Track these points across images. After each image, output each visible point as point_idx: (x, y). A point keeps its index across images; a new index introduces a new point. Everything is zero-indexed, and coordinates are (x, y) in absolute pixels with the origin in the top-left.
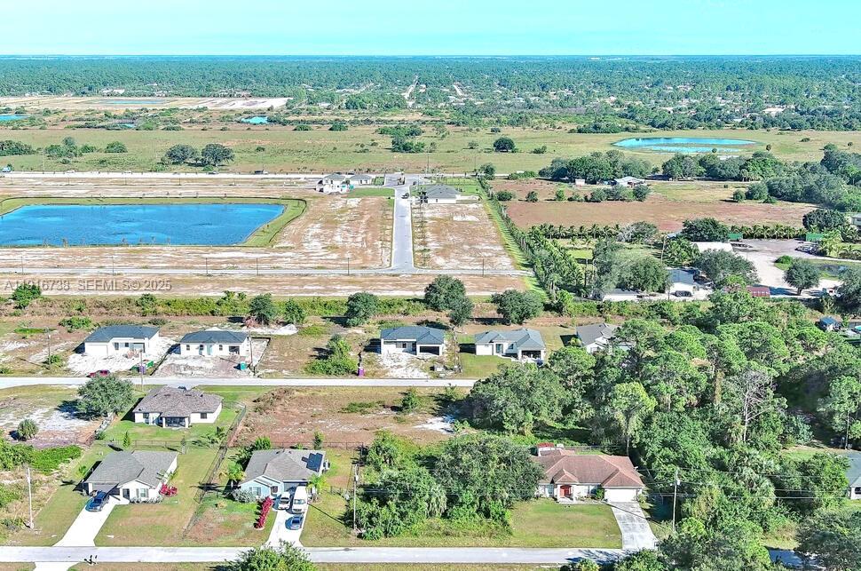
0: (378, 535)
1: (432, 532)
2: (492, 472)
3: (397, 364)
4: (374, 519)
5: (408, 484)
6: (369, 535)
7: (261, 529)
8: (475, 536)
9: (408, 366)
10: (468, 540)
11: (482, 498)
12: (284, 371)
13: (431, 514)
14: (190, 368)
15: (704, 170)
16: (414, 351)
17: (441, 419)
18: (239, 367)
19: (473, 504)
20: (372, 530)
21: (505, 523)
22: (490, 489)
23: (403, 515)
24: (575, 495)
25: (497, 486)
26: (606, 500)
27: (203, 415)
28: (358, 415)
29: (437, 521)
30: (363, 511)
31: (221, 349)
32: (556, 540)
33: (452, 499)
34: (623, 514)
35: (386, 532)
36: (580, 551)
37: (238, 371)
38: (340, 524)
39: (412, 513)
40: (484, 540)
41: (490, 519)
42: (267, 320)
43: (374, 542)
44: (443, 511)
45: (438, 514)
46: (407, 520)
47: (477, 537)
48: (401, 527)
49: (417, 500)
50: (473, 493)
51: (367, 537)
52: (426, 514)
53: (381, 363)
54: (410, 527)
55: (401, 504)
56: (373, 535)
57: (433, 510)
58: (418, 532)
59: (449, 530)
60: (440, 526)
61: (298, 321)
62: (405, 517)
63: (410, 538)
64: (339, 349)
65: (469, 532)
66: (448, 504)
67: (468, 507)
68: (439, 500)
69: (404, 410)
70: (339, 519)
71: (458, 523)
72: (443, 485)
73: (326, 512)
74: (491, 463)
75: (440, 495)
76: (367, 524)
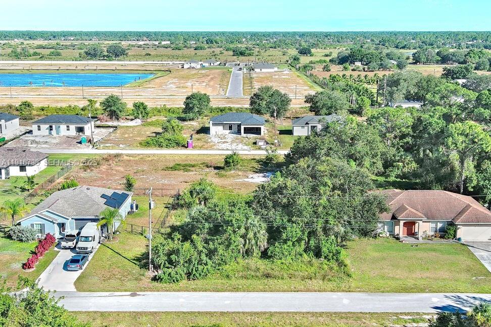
0: (178, 277)
1: (247, 274)
2: (324, 201)
3: (223, 141)
4: (173, 257)
5: (218, 215)
6: (166, 277)
7: (31, 270)
8: (303, 279)
9: (232, 142)
10: (295, 283)
11: (312, 234)
12: (121, 145)
13: (248, 253)
14: (37, 143)
15: (440, 58)
16: (239, 132)
17: (262, 175)
18: (80, 143)
19: (299, 240)
20: (170, 270)
21: (341, 264)
22: (321, 221)
23: (211, 253)
24: (420, 234)
25: (331, 219)
26: (459, 239)
27: (23, 168)
28: (181, 172)
29: (255, 261)
30: (161, 249)
31: (68, 130)
32: (410, 283)
33: (274, 234)
34: (484, 254)
35: (189, 274)
36: (446, 297)
37: (79, 145)
38: (134, 265)
39: (223, 250)
40: (316, 283)
41: (322, 259)
42: (117, 115)
43: (173, 285)
44: (262, 249)
45: (257, 252)
46: (216, 258)
47: (307, 280)
48: (209, 267)
49: (230, 235)
50: (300, 227)
51: (163, 279)
52: (241, 252)
53: (209, 140)
54: (221, 268)
55: (210, 239)
56: (171, 277)
57: (250, 248)
58: (231, 274)
59: (270, 271)
60: (258, 267)
61: (143, 117)
62: (214, 255)
63: (220, 281)
64: (171, 127)
65: (296, 273)
66: (268, 240)
67: (293, 245)
68: (258, 235)
69: (226, 168)
70: (134, 260)
71: (282, 263)
72: (263, 218)
73: (120, 252)
74: (322, 189)
75: (259, 229)
76: (165, 263)
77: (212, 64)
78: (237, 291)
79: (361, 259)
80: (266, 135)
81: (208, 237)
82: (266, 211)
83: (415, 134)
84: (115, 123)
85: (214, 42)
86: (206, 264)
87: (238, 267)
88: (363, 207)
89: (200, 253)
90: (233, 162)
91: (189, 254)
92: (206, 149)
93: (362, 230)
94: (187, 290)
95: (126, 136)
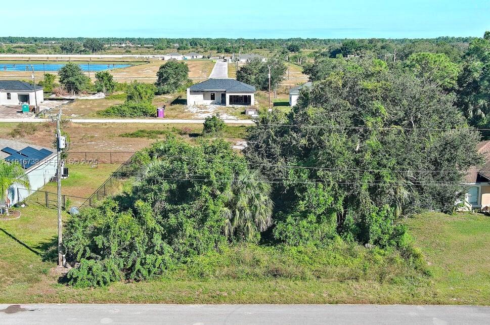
0: (107, 274)
3: (203, 111)
4: (100, 240)
8: (342, 279)
9: (215, 112)
10: (327, 287)
12: (73, 115)
13: (238, 234)
16: (224, 102)
18: (21, 111)
19: (329, 211)
20: (92, 262)
21: (407, 254)
22: (369, 179)
23: (171, 234)
25: (385, 173)
28: (145, 140)
29: (250, 249)
31: (9, 98)
33: (284, 202)
37: (19, 114)
38: (35, 255)
39: (194, 228)
40: (369, 287)
41: (370, 245)
42: (77, 88)
43: (97, 292)
44: (264, 227)
45: (253, 234)
46: (181, 242)
47: (350, 282)
48: (167, 257)
49: (206, 201)
50: (329, 188)
51: (79, 279)
52: (226, 232)
53: (186, 110)
54: (189, 259)
55: (170, 211)
56: (93, 275)
57: (243, 224)
58: (207, 271)
59: (279, 266)
60: (258, 258)
61: (108, 90)
62: (177, 237)
63: (186, 283)
64: (138, 93)
65: (329, 269)
66: (275, 211)
67: (319, 221)
68: (257, 202)
69: (206, 134)
70: (38, 248)
71: (300, 252)
72: (264, 174)
73: (17, 235)
74: (370, 121)
75: (257, 192)
76: (85, 251)
77: (195, 57)
78: (219, 302)
79: (438, 245)
80: (257, 106)
81: (168, 207)
82: (270, 162)
83: (461, 89)
84: (74, 97)
85: (198, 44)
86: (161, 253)
87: (221, 259)
88: (441, 153)
89: (151, 233)
90: (215, 127)
91: (129, 233)
92: (182, 118)
93: (438, 195)
94: (121, 300)
95: (83, 107)
